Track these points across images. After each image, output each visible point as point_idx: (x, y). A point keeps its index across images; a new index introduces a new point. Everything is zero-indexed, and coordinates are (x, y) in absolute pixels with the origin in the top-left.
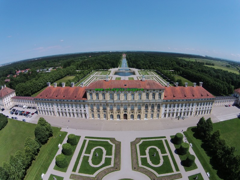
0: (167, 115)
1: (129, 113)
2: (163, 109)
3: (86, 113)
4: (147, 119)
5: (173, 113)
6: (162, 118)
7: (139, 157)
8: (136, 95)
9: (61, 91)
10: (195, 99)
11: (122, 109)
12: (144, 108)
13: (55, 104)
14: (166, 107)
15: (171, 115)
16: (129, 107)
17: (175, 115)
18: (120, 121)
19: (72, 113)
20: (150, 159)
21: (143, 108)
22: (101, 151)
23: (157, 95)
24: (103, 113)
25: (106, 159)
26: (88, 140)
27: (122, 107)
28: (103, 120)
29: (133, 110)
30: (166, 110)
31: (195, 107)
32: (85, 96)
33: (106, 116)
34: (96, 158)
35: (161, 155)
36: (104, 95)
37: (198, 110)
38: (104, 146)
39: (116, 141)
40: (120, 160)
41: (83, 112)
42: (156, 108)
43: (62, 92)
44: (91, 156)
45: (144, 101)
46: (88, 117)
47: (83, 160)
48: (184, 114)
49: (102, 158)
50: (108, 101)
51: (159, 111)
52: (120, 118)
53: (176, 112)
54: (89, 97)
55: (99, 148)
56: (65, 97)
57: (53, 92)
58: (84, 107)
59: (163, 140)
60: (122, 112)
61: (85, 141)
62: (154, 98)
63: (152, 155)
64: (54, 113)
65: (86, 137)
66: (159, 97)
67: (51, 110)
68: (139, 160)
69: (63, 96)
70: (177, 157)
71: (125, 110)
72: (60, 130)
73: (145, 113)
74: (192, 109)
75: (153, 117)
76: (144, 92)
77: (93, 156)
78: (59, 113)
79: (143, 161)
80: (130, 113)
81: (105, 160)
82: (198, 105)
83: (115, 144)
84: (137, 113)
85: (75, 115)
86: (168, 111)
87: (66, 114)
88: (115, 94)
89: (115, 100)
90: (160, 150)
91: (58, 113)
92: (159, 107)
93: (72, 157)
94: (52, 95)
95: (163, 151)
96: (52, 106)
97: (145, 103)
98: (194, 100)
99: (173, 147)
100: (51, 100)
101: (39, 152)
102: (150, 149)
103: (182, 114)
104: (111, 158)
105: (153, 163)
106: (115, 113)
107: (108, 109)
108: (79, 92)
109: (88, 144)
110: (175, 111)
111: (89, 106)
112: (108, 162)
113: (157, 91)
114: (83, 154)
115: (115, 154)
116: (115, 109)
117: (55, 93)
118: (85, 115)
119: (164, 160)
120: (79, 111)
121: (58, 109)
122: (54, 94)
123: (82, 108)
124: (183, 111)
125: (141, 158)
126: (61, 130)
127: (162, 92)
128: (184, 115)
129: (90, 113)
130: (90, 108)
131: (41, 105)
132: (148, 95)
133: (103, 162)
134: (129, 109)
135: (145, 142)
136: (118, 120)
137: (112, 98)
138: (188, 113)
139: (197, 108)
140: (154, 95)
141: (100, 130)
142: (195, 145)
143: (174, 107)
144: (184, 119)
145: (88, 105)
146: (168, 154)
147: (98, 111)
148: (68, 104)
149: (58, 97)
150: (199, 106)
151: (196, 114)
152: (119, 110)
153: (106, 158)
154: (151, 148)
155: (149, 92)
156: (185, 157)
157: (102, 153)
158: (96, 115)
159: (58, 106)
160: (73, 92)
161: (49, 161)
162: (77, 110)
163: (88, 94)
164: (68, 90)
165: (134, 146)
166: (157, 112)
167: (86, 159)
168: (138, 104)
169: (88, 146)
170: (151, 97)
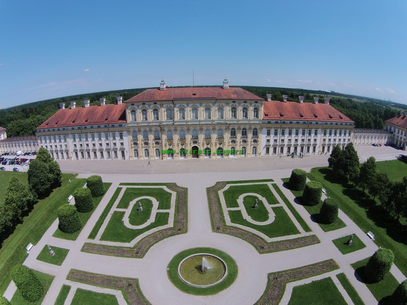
0: (271, 150)
1: (201, 145)
2: (263, 138)
3: (124, 149)
4: (236, 157)
5: (281, 145)
6: (262, 155)
7: (226, 210)
8: (214, 109)
9: (82, 113)
10: (319, 122)
11: (189, 137)
12: (229, 135)
13: (71, 136)
14: (269, 134)
15: (278, 149)
16: (201, 133)
17: (285, 149)
18: (186, 161)
19: (100, 150)
20: (248, 212)
21: (226, 134)
22: (149, 204)
23: (251, 110)
24: (155, 147)
25: (159, 215)
26: (124, 188)
27: (188, 133)
28: (155, 160)
29: (208, 139)
30: (268, 141)
31: (320, 137)
32: (123, 117)
33: (159, 152)
34: (138, 214)
35: (269, 207)
36: (156, 111)
37: (327, 142)
38: (155, 195)
39: (179, 187)
40: (187, 216)
41: (118, 146)
42: (250, 135)
43: (84, 114)
44: (128, 211)
45: (228, 120)
46: (127, 157)
47: (111, 219)
48: (302, 148)
49: (150, 214)
50: (163, 122)
51: (255, 141)
52: (185, 155)
53: (288, 145)
54: (129, 117)
55: (144, 199)
56: (89, 121)
57: (68, 116)
58: (121, 137)
59: (269, 184)
60: (188, 144)
61: (119, 190)
62: (246, 116)
63: (252, 207)
64: (67, 153)
65: (121, 184)
66: (254, 114)
67: (64, 148)
68: (225, 215)
69: (85, 121)
70: (301, 209)
71: (195, 139)
72: (74, 177)
73: (231, 145)
74: (315, 140)
75: (245, 154)
76: (227, 104)
77: (132, 211)
78: (76, 153)
79: (233, 216)
80: (203, 145)
81: (156, 216)
82: (325, 134)
83: (177, 192)
84: (216, 144)
85: (105, 153)
86: (272, 143)
87: (88, 153)
88: (176, 109)
89: (176, 119)
90: (264, 198)
91: (74, 154)
92: (255, 133)
93: (91, 215)
94: (67, 121)
95: (272, 200)
96: (65, 141)
97: (230, 124)
98: (317, 123)
99: (290, 195)
100: (64, 129)
101: (33, 210)
102: (245, 198)
103: (299, 149)
104: (168, 214)
105: (254, 218)
106: (176, 145)
107: (164, 137)
108: (113, 112)
109: (125, 193)
110: (286, 142)
111: (129, 134)
112: (162, 219)
113: (251, 104)
114: (114, 209)
115: (176, 206)
116: (176, 138)
117: (72, 117)
118: (123, 153)
119: (276, 214)
120: (112, 146)
121: (75, 145)
122: (70, 120)
123: (118, 138)
124: (300, 142)
125: (230, 212)
126: (77, 177)
127: (259, 105)
128: (302, 150)
129: (132, 148)
130: (131, 137)
131: (46, 141)
132: (234, 110)
133: (152, 219)
134: (202, 137)
135: (235, 187)
136: (182, 158)
137: (171, 116)
138: (308, 148)
139: (324, 140)
140: (245, 110)
141: (149, 174)
142: (331, 191)
143: (283, 134)
144: (303, 158)
145: (129, 132)
146: (282, 204)
147: (146, 144)
148: (93, 133)
149: (76, 123)
150: (328, 135)
151: (323, 151)
152: (183, 140)
153: (157, 213)
154: (248, 196)
155: (237, 104)
156: (317, 209)
157: (152, 206)
158: (142, 152)
159: (75, 140)
160: (103, 113)
161: (47, 223)
162: (108, 144)
163: (128, 111)
164: (94, 111)
165: (213, 195)
166: (252, 143)
167: (118, 217)
168: (217, 128)
169: (124, 197)
170: (240, 114)
